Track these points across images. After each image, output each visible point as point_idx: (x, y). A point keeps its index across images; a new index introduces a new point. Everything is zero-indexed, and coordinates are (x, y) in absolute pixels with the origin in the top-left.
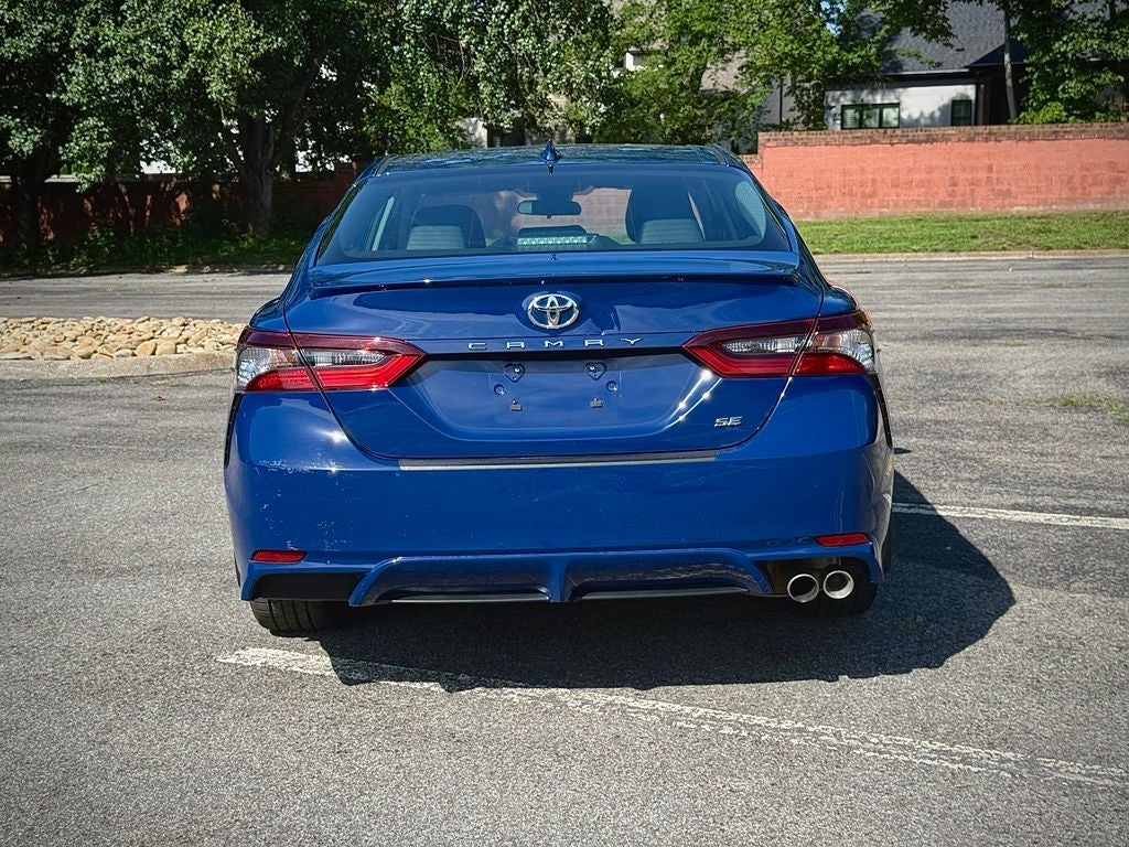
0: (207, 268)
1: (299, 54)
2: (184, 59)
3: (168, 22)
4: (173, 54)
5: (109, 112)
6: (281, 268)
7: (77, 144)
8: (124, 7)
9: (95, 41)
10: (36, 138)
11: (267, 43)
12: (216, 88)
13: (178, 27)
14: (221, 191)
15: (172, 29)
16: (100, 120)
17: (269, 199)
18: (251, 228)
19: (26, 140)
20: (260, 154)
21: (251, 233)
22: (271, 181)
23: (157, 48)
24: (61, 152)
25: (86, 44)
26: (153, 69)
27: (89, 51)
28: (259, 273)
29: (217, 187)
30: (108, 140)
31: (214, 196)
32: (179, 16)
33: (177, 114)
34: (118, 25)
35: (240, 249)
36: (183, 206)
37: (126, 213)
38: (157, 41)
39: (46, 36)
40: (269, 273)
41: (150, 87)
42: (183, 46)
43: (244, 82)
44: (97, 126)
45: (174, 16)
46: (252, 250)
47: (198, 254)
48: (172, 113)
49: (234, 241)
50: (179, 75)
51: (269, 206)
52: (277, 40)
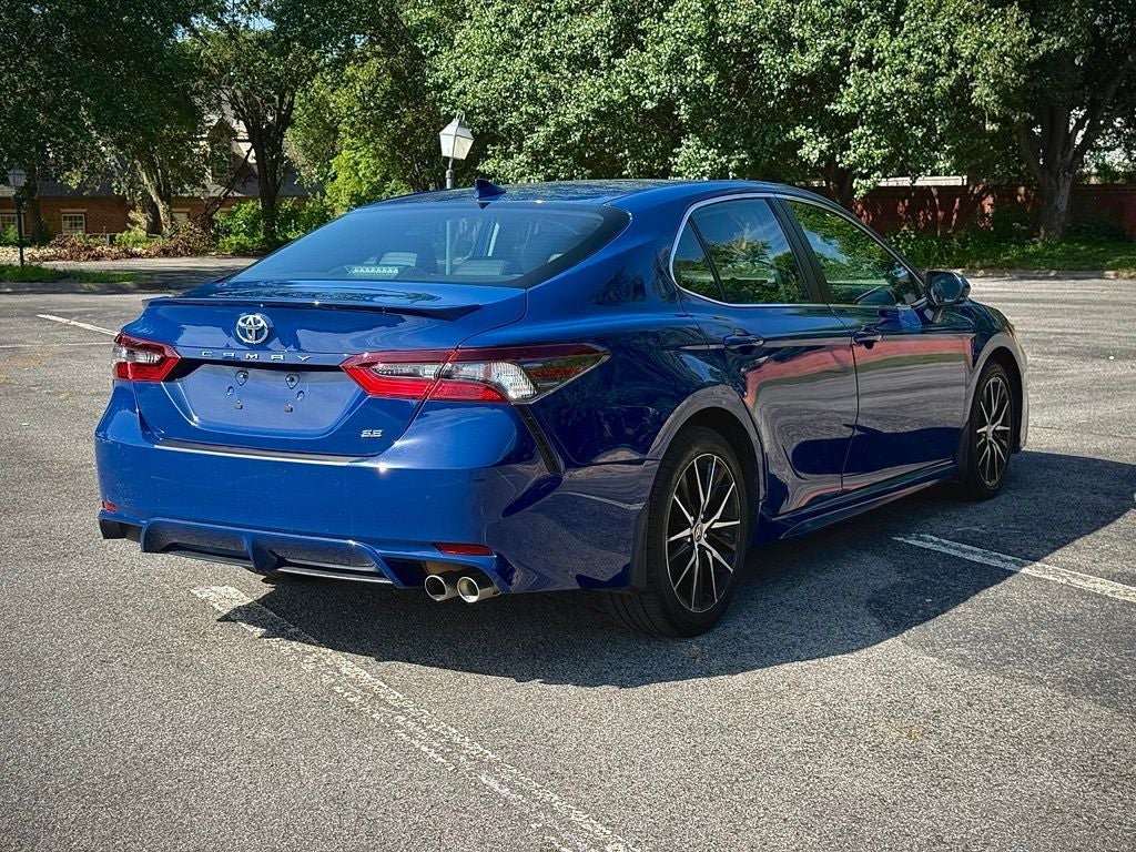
0: (982, 272)
1: (1081, 53)
2: (952, 65)
3: (943, 30)
4: (941, 62)
5: (881, 120)
6: (1052, 274)
7: (854, 152)
8: (902, 18)
9: (869, 54)
10: (824, 147)
11: (1048, 45)
12: (981, 93)
13: (951, 33)
14: (1026, 195)
15: (946, 36)
16: (869, 129)
17: (1065, 203)
18: (1042, 232)
19: (814, 148)
20: (1059, 156)
21: (1041, 237)
22: (1068, 184)
23: (929, 57)
24: (838, 160)
25: (863, 56)
26: (920, 78)
27: (865, 62)
28: (1029, 279)
29: (1022, 190)
30: (885, 147)
31: (1019, 198)
32: (953, 23)
33: (942, 120)
34: (894, 35)
35: (1024, 253)
36: (988, 209)
37: (935, 216)
38: (928, 50)
39: (831, 50)
40: (1040, 279)
41: (915, 95)
42: (952, 53)
43: (1008, 86)
44: (865, 134)
45: (948, 23)
46: (1037, 255)
47: (981, 258)
48: (937, 120)
49: (1022, 245)
50: (943, 82)
51: (1064, 209)
52: (1058, 40)
